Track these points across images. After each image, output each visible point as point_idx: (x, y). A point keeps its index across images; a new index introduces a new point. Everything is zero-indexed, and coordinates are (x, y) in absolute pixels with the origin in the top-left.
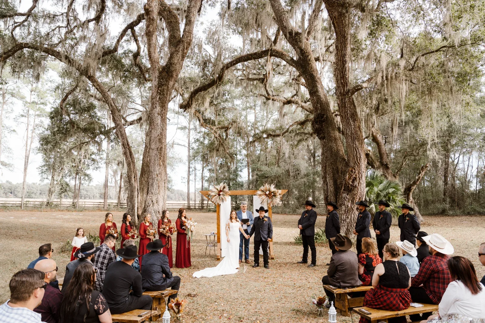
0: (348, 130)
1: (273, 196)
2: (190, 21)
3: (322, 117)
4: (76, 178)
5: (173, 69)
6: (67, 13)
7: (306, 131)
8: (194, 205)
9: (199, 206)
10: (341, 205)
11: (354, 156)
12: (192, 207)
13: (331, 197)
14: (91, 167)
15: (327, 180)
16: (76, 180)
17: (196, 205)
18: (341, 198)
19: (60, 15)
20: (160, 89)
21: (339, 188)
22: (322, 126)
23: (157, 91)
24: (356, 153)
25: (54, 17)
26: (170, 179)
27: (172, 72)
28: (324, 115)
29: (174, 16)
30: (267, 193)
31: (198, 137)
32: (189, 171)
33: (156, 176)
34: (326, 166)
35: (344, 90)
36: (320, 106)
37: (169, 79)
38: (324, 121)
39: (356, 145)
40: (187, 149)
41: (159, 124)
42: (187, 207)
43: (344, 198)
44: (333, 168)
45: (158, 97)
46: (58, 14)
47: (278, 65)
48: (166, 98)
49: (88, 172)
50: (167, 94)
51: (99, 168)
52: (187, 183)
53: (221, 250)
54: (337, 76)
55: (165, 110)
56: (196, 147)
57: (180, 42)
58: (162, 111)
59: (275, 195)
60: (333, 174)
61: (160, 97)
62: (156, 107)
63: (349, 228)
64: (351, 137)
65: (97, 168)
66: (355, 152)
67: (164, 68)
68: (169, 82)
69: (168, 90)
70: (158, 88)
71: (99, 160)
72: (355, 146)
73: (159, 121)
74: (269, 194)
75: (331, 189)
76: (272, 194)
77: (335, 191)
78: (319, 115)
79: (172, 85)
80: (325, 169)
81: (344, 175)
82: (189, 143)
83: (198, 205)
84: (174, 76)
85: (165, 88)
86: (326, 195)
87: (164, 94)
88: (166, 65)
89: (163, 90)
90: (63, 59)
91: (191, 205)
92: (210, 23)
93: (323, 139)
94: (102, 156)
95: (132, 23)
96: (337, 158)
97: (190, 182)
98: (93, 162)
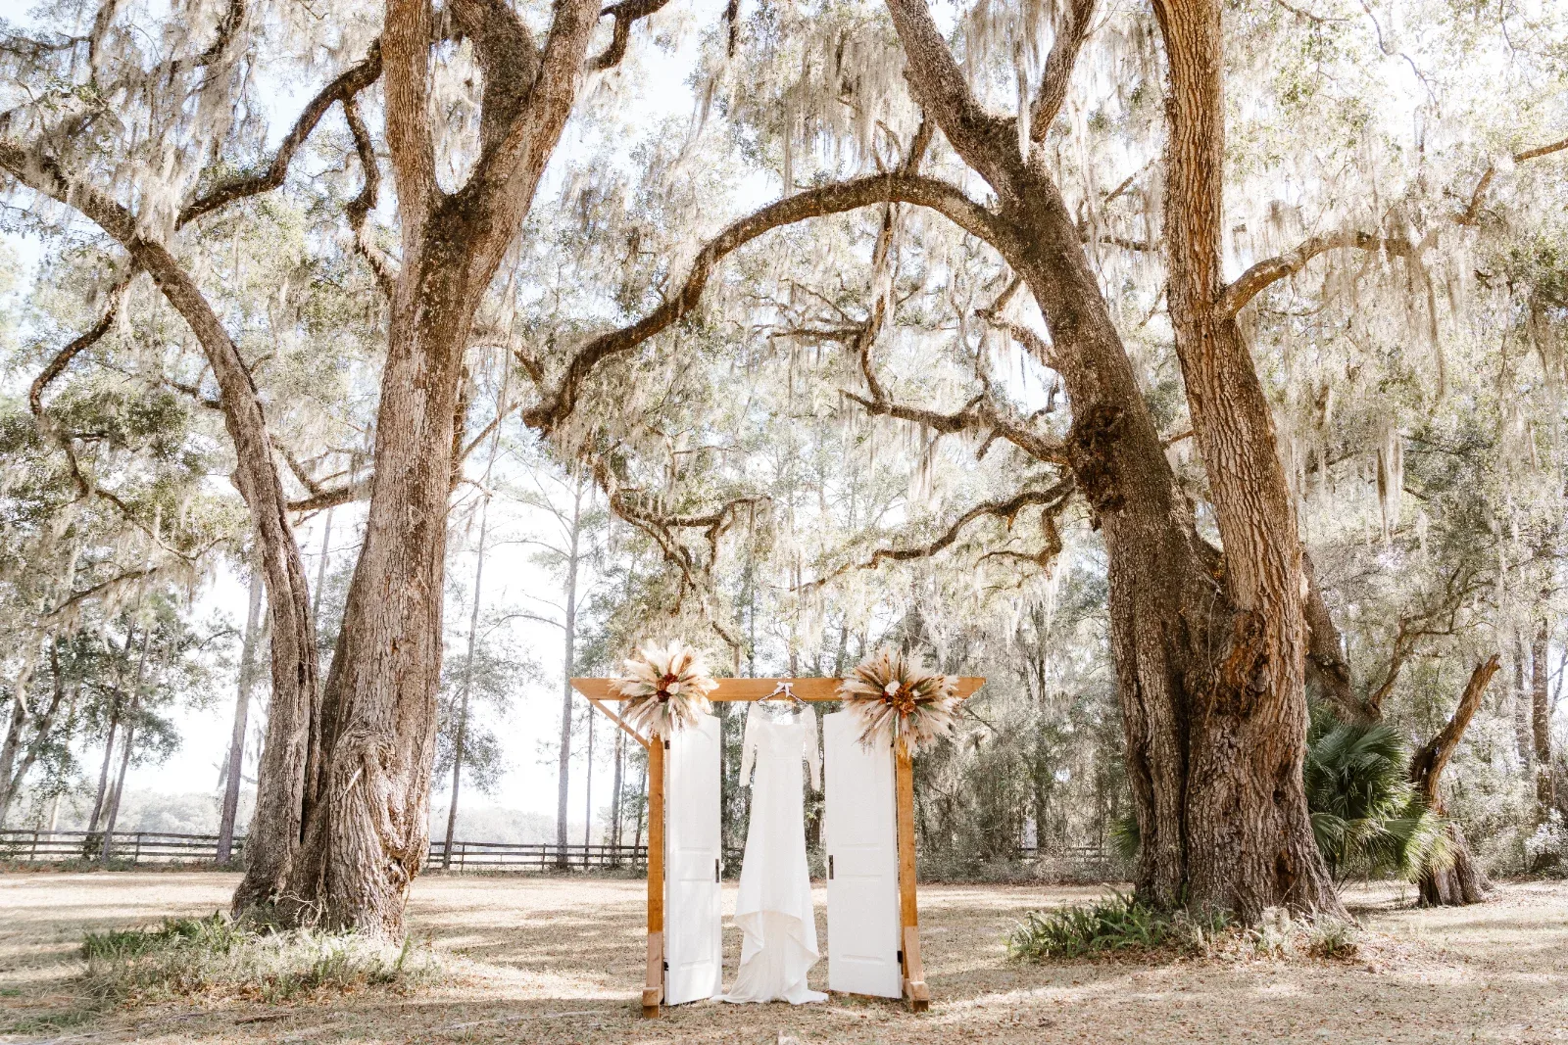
0: (1227, 451)
1: (918, 702)
2: (572, 21)
3: (1108, 422)
4: (111, 735)
5: (493, 205)
6: (91, 40)
7: (1016, 547)
8: (583, 851)
9: (602, 856)
10: (1206, 779)
11: (1255, 565)
12: (573, 860)
13: (1160, 745)
14: (179, 697)
15: (1141, 674)
16: (110, 745)
17: (592, 851)
18: (1208, 747)
19: (63, 47)
20: (430, 277)
21: (1196, 702)
22: (1109, 456)
23: (419, 287)
24: (1266, 550)
25: (35, 54)
26: (491, 745)
27: (487, 215)
28: (1116, 409)
29: (510, 20)
30: (892, 688)
31: (604, 590)
32: (567, 720)
33: (389, 650)
34: (1131, 619)
35: (1205, 285)
36: (1100, 379)
37: (473, 244)
38: (1118, 437)
39: (1261, 514)
40: (563, 634)
41: (418, 423)
42: (555, 860)
43: (1220, 749)
44: (1164, 624)
45: (420, 313)
46: (54, 41)
47: (915, 288)
48: (456, 319)
49: (161, 712)
50: (460, 303)
51: (213, 699)
52: (557, 765)
53: (666, 966)
54: (1176, 230)
55: (445, 367)
56: (596, 631)
57: (526, 99)
58: (433, 369)
59: (927, 700)
60: (1165, 649)
61: (426, 314)
62: (408, 351)
63: (1248, 880)
64: (1242, 480)
65: (204, 701)
66: (1261, 547)
67: (451, 202)
68: (469, 256)
69: (463, 287)
70: (424, 272)
71: (213, 670)
72: (1256, 517)
73: (419, 414)
74: (903, 695)
75: (1159, 712)
76: (916, 693)
77: (1177, 719)
78: (1093, 411)
79: (484, 270)
80: (1129, 634)
81: (1215, 646)
82: (571, 615)
83: (598, 851)
84: (495, 233)
85: (455, 275)
86: (1136, 739)
87: (444, 302)
88: (465, 191)
89: (443, 282)
90: (30, 169)
91: (569, 851)
92: (660, 127)
93: (1116, 509)
94: (226, 654)
95: (347, 77)
96: (1179, 582)
97: (572, 762)
98: (189, 677)
